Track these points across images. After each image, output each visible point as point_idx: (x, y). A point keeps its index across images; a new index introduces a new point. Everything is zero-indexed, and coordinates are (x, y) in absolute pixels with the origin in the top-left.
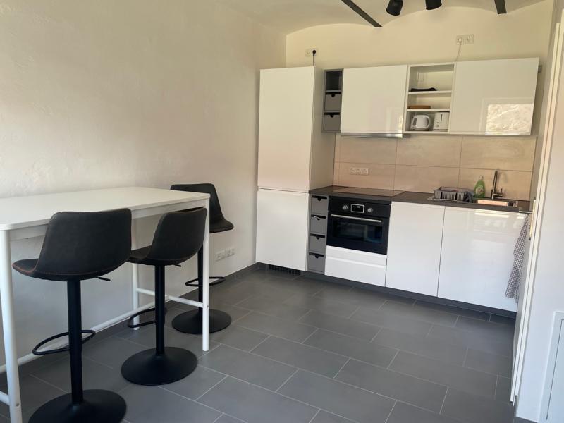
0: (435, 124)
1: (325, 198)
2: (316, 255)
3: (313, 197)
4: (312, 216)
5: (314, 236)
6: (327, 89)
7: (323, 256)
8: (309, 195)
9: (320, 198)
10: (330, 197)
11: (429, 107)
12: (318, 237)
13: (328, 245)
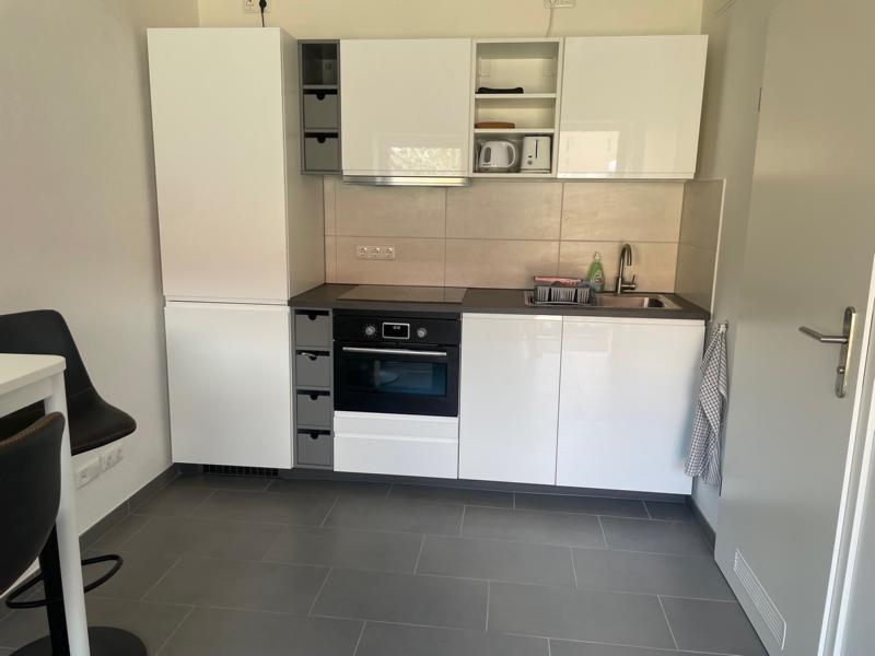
0: (526, 159)
1: (326, 313)
2: (313, 434)
3: (299, 312)
4: (299, 352)
5: (304, 393)
6: (305, 83)
7: (328, 433)
8: (288, 309)
9: (313, 315)
10: (335, 311)
11: (512, 126)
12: (314, 395)
13: (336, 409)
